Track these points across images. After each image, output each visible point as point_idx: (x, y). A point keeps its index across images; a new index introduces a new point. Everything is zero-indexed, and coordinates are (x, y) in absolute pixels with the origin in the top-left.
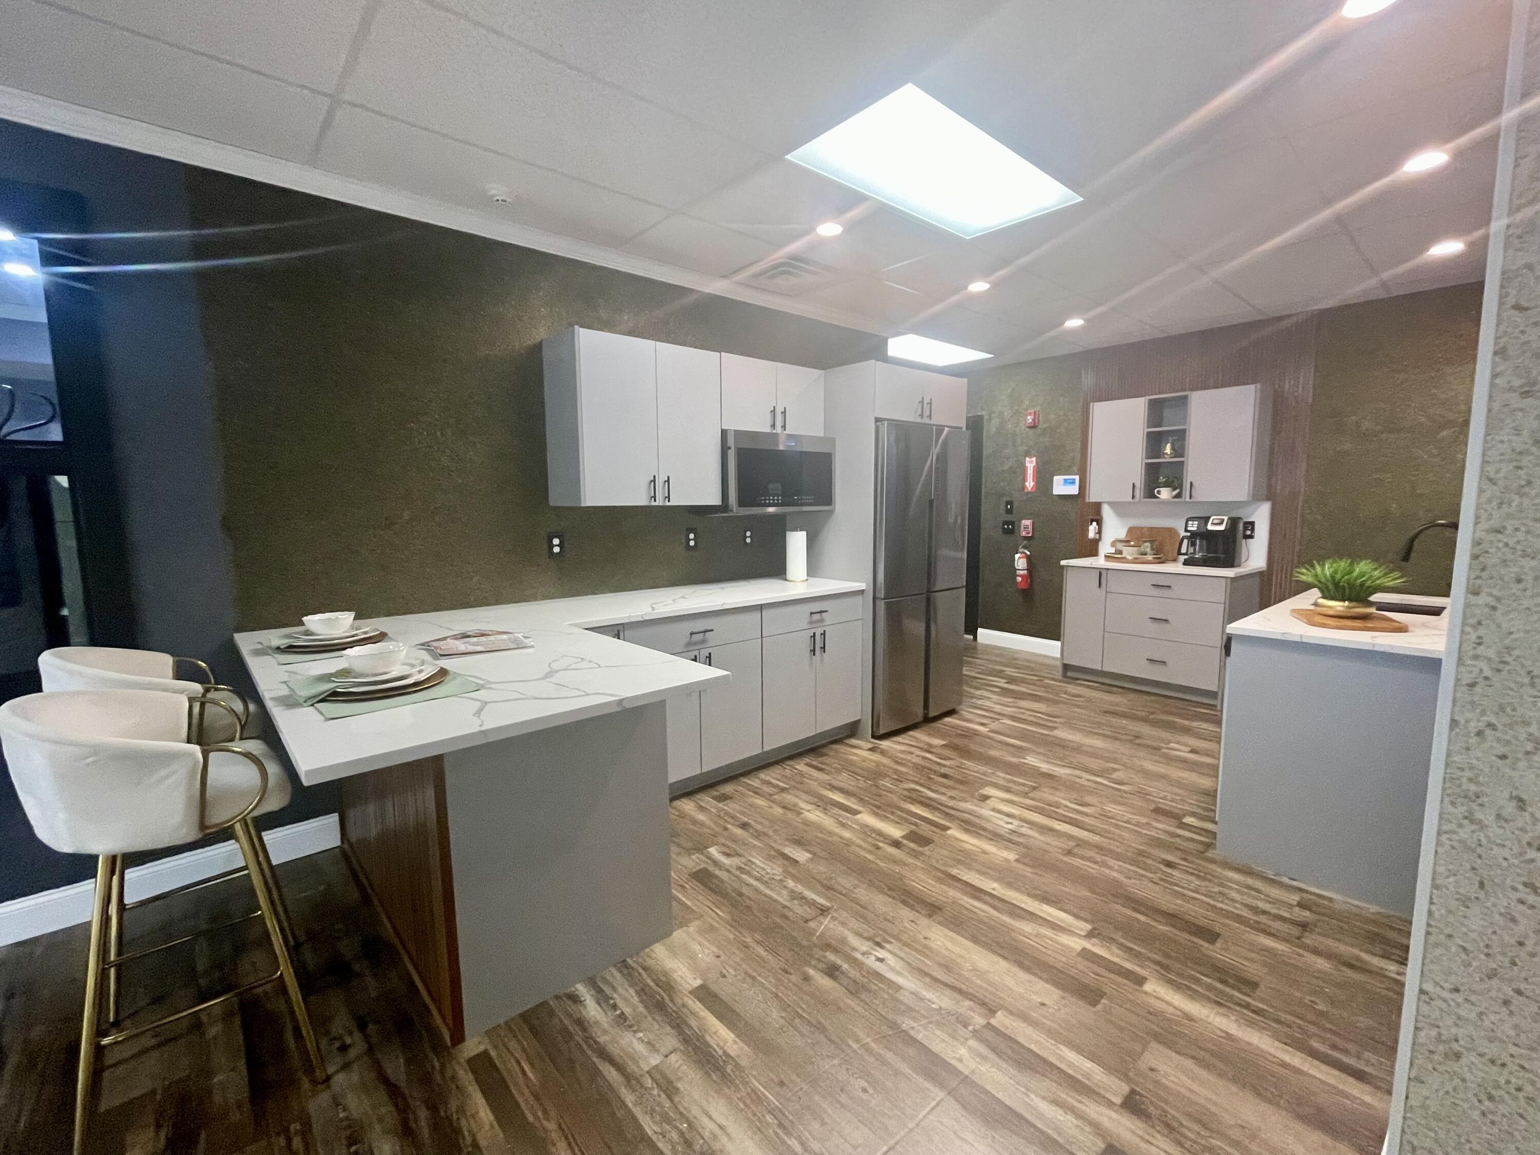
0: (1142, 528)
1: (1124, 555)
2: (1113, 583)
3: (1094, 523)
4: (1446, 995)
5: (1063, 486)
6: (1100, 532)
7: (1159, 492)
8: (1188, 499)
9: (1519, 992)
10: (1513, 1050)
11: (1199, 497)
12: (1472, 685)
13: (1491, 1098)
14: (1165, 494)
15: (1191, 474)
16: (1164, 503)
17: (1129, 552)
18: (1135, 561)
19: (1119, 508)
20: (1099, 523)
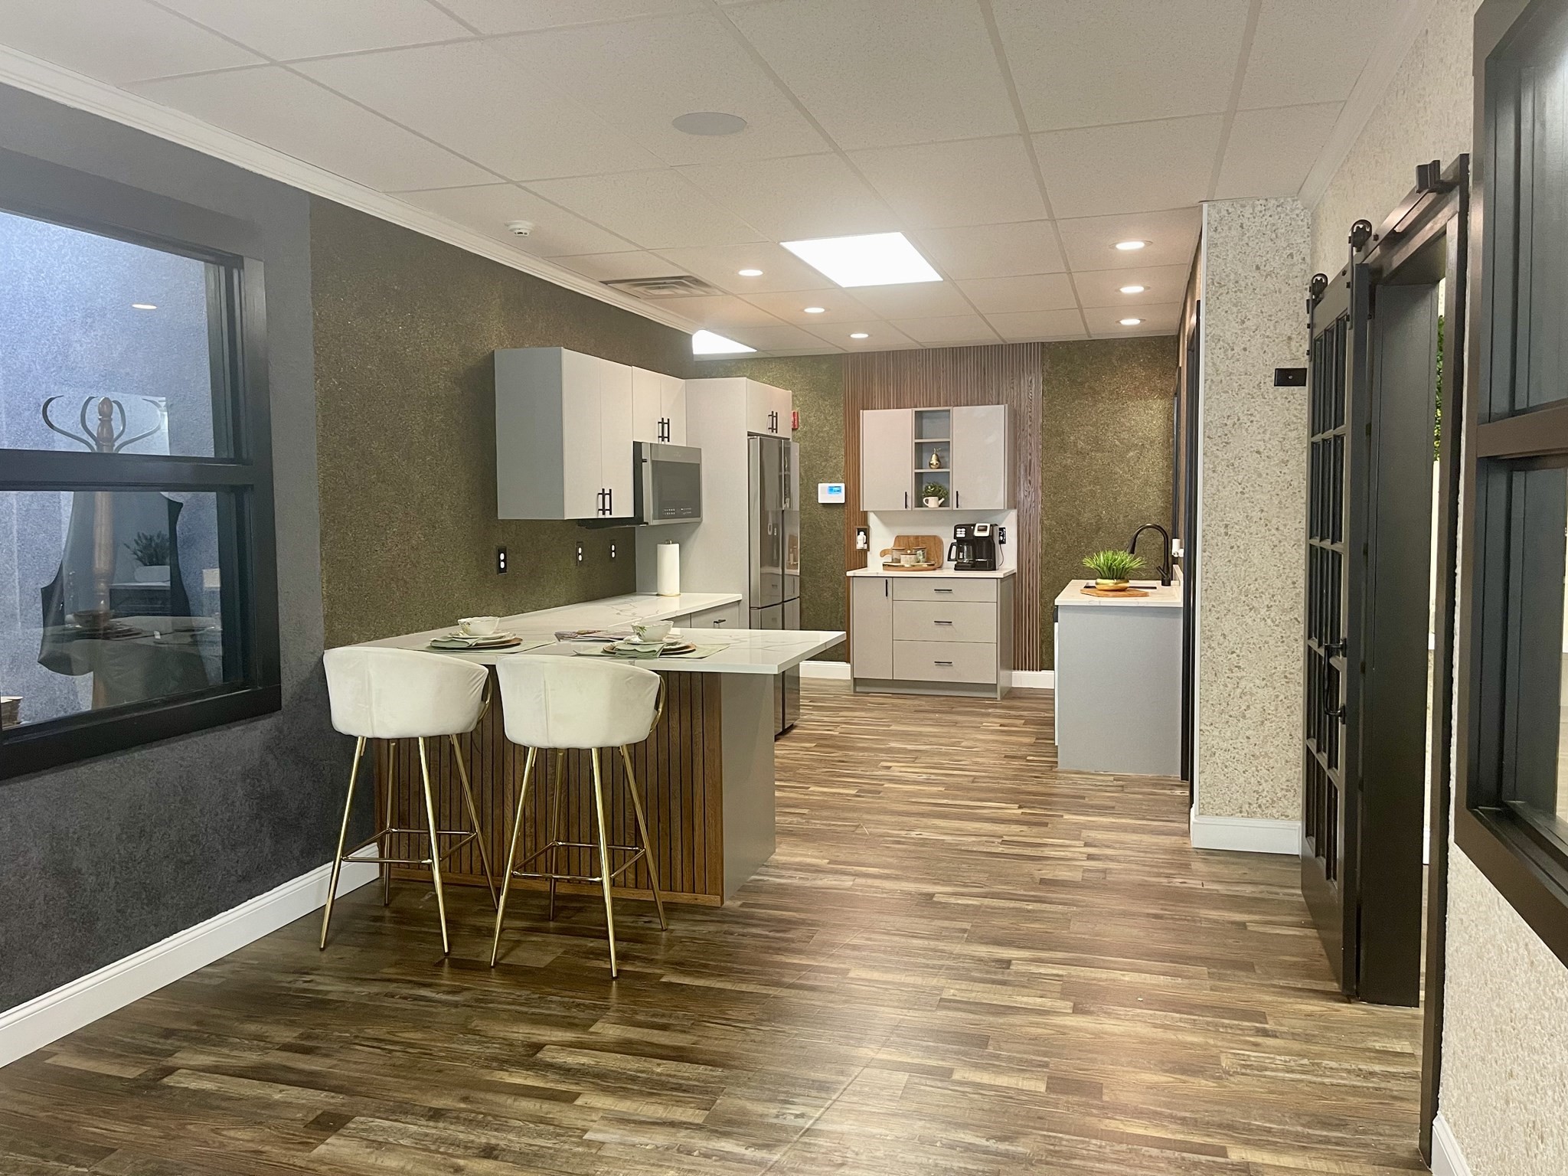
0: (908, 537)
1: (902, 563)
2: (897, 589)
3: (862, 533)
4: (1209, 728)
5: (829, 493)
6: (867, 542)
7: (927, 501)
8: (955, 508)
9: (1231, 716)
10: (1231, 742)
11: (963, 506)
12: (1206, 590)
13: (1226, 767)
14: (933, 502)
15: (956, 485)
16: (933, 511)
17: (906, 560)
18: (913, 568)
19: (884, 516)
20: (867, 534)
